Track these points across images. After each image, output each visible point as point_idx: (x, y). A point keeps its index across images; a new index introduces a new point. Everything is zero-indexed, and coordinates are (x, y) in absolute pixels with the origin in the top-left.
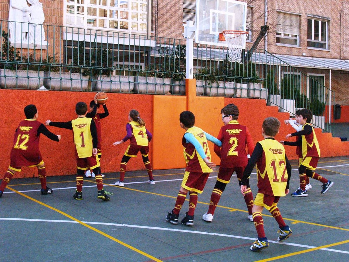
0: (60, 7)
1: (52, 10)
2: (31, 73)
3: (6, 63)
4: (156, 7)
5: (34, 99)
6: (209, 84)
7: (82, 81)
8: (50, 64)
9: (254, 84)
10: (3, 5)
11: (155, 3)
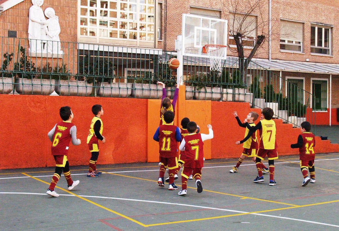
0: (74, 20)
1: (67, 22)
2: (44, 81)
3: (23, 73)
4: (165, 17)
5: (47, 102)
6: (198, 89)
7: (86, 87)
8: (60, 74)
9: (239, 89)
10: (23, 19)
11: (164, 14)
